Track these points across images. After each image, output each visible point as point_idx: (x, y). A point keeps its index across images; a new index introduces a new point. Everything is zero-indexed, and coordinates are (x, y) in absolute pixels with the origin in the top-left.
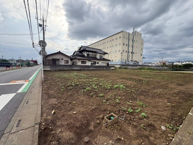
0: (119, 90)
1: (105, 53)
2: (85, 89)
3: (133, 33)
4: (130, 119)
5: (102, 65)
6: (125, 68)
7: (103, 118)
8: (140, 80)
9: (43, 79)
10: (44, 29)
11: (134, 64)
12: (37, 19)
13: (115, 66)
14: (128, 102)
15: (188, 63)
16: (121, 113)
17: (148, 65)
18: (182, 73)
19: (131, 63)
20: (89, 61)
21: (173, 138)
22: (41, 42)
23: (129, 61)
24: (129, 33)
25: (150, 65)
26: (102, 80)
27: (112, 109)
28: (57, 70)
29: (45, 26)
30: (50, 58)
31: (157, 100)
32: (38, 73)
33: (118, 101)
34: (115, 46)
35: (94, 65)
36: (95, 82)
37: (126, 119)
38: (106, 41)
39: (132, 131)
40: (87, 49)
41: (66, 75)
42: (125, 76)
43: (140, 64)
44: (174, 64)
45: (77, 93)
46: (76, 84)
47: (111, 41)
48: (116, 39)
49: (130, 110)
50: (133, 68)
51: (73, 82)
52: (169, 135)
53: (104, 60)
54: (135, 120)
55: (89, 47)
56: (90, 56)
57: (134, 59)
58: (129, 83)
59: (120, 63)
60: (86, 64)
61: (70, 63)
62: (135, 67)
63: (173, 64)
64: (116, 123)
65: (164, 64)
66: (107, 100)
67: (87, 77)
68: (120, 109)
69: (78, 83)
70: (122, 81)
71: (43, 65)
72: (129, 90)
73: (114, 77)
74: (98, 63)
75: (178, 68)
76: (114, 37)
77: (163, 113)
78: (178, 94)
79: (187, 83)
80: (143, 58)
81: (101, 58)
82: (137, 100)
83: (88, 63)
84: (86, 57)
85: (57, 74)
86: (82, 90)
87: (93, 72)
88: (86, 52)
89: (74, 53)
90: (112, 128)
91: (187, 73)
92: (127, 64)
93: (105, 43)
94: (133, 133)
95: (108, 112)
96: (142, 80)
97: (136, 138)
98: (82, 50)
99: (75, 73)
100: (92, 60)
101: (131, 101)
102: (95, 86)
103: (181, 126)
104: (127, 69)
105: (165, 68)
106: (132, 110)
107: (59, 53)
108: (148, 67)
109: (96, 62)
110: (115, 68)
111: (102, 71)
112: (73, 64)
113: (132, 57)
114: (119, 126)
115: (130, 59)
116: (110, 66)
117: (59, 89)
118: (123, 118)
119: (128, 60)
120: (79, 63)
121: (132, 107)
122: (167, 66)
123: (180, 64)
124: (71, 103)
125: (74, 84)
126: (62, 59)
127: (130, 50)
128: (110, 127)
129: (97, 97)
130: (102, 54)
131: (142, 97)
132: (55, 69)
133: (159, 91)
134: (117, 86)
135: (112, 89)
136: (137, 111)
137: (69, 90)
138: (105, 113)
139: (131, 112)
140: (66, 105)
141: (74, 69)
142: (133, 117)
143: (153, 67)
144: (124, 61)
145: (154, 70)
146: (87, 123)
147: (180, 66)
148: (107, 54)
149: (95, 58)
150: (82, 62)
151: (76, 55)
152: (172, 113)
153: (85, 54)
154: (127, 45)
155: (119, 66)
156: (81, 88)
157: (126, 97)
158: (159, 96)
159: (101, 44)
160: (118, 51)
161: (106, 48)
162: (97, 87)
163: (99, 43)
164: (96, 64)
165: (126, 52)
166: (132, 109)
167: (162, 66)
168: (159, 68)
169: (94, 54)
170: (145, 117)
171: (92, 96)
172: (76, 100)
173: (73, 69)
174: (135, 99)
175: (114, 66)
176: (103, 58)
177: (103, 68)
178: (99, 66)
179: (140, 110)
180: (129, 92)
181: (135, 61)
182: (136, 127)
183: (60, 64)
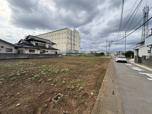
0: (65, 73)
1: (53, 44)
2: (33, 76)
3: (74, 30)
4: (73, 94)
5: (51, 54)
6: (70, 56)
7: (51, 101)
8: (80, 64)
11: (76, 53)
13: (62, 54)
14: (71, 81)
15: (102, 52)
16: (66, 91)
17: (84, 53)
18: (100, 58)
19: (74, 52)
20: (38, 49)
21: (96, 98)
23: (72, 51)
24: (71, 30)
25: (85, 53)
26: (51, 67)
27: (59, 89)
31: (89, 76)
33: (64, 82)
34: (61, 38)
35: (43, 53)
36: (44, 68)
37: (70, 95)
38: (54, 33)
39: (73, 103)
40: (35, 39)
42: (69, 61)
43: (79, 52)
44: (97, 52)
45: (23, 82)
46: (22, 74)
47: (58, 34)
48: (62, 33)
49: (73, 87)
50: (75, 55)
51: (18, 71)
52: (95, 97)
53: (53, 49)
54: (76, 94)
55: (38, 37)
56: (39, 45)
57: (75, 49)
58: (72, 66)
59: (66, 52)
60: (34, 52)
61: (14, 51)
62: (76, 55)
64: (62, 101)
65: (92, 52)
66: (55, 83)
67: (35, 65)
68: (65, 89)
69: (25, 72)
70: (67, 66)
72: (72, 72)
73: (61, 63)
74: (47, 52)
75: (98, 55)
77: (92, 84)
78: (98, 70)
79: (102, 63)
80: (81, 49)
81: (50, 47)
82: (77, 78)
83: (37, 52)
84: (34, 46)
86: (30, 78)
87: (43, 60)
89: (20, 41)
90: (59, 106)
91: (102, 58)
93: (53, 35)
94: (75, 104)
95: (56, 94)
96: (81, 64)
97: (76, 108)
98: (29, 40)
99: (22, 62)
100: (41, 49)
101: (73, 80)
102: (44, 73)
103: (100, 89)
104: (71, 56)
105: (93, 55)
106: (74, 87)
108: (84, 55)
109: (45, 51)
110: (62, 55)
111: (51, 59)
112: (19, 52)
113: (74, 47)
114: (64, 102)
115: (73, 49)
116: (58, 54)
118: (67, 95)
119: (71, 49)
120: (27, 52)
121: (74, 84)
122: (93, 54)
123: (99, 53)
124: (13, 96)
125: (20, 73)
126: (2, 47)
127: (73, 43)
128: (57, 106)
129: (46, 82)
130: (51, 44)
131: (80, 76)
133: (90, 70)
134: (64, 70)
135: (59, 73)
136: (77, 87)
137: (12, 81)
138: (53, 95)
139: (73, 88)
140: (6, 99)
141: (21, 58)
142: (75, 92)
144: (69, 50)
145: (87, 56)
146: (34, 111)
147: (99, 54)
148: (55, 45)
150: (30, 51)
151: (23, 43)
152: (96, 83)
153: (34, 43)
154: (70, 39)
155: (65, 54)
156: (28, 77)
157: (70, 78)
158: (90, 73)
160: (64, 43)
161: (54, 39)
162: (46, 73)
163: (48, 35)
164: (45, 52)
165: (70, 44)
166: (74, 86)
167: (91, 54)
168: (89, 55)
169: (43, 43)
170: (82, 90)
171: (40, 82)
172: (22, 90)
173: (19, 58)
174: (76, 78)
175: (61, 54)
176: (52, 48)
177: (52, 56)
178: (48, 55)
179: (79, 85)
180: (72, 73)
181: (76, 51)
182: (76, 98)
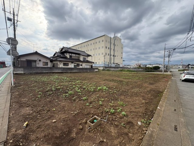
0: (102, 92)
1: (89, 56)
2: (67, 93)
3: (114, 37)
4: (112, 120)
5: (86, 67)
6: (108, 70)
7: (86, 123)
8: (121, 81)
9: (13, 85)
10: (15, 25)
11: (116, 67)
12: (5, 11)
13: (99, 68)
14: (110, 103)
15: (156, 65)
16: (104, 115)
17: (127, 67)
18: (153, 74)
19: (113, 65)
20: (72, 63)
21: (147, 130)
22: (10, 40)
23: (111, 64)
24: (111, 37)
25: (129, 67)
26: (86, 83)
27: (95, 111)
28: (33, 73)
29: (16, 21)
30: (24, 59)
31: (135, 98)
32: (6, 78)
33: (101, 103)
34: (98, 48)
35: (78, 67)
36: (78, 85)
37: (108, 120)
38: (89, 43)
39: (113, 131)
40: (70, 50)
41: (45, 79)
42: (107, 78)
43: (121, 66)
45: (58, 98)
46: (57, 89)
47: (94, 44)
48: (99, 42)
49: (112, 111)
50: (115, 70)
51: (54, 86)
52: (144, 129)
53: (88, 62)
54: (116, 120)
55: (71, 48)
56: (73, 57)
57: (116, 62)
58: (112, 84)
59: (103, 65)
60: (68, 66)
61: (50, 65)
62: (117, 69)
63: (146, 66)
64: (99, 126)
65: (140, 66)
66: (90, 103)
67: (69, 80)
68: (102, 111)
69: (60, 87)
70: (105, 83)
71: (14, 67)
72: (111, 92)
73: (98, 79)
74: (81, 65)
75: (150, 70)
76: (97, 40)
77: (139, 110)
78: (149, 92)
79: (156, 82)
80: (123, 61)
81: (85, 60)
82: (118, 100)
83: (71, 66)
84: (68, 59)
85: (33, 78)
86: (64, 95)
87: (77, 75)
88: (68, 54)
89: (55, 54)
90: (95, 131)
91: (156, 74)
92: (109, 66)
93: (89, 45)
94: (115, 132)
95: (91, 116)
96: (123, 81)
97: (118, 138)
98: (64, 51)
99: (56, 76)
100: (75, 62)
101: (113, 102)
102: (78, 89)
103: (152, 119)
104: (109, 71)
105: (141, 69)
106: (114, 111)
107: (36, 53)
108: (128, 69)
109: (79, 64)
110: (99, 70)
111: (86, 74)
112: (54, 66)
113: (114, 59)
114: (102, 128)
115: (112, 62)
116: (93, 68)
117: (34, 95)
118: (105, 119)
119: (110, 62)
120: (61, 65)
121: (114, 107)
122: (142, 68)
123: (151, 66)
124: (49, 111)
125: (55, 88)
126: (40, 61)
127: (112, 54)
128: (93, 130)
129: (81, 100)
130: (86, 56)
131: (123, 97)
132: (31, 72)
133: (136, 90)
134: (100, 87)
135: (95, 91)
136: (118, 111)
137: (48, 95)
138: (88, 116)
139: (113, 112)
140: (44, 113)
141: (55, 72)
142: (115, 117)
143: (131, 69)
144: (107, 63)
145: (132, 72)
146: (69, 130)
147: (151, 68)
148: (91, 57)
149: (79, 60)
150: (64, 64)
151: (58, 56)
152: (146, 109)
153: (68, 56)
154: (109, 48)
155: (102, 68)
156: (62, 93)
157: (108, 99)
158: (136, 95)
159: (84, 46)
160: (101, 54)
161: (90, 50)
162: (81, 90)
163: (83, 45)
164: (79, 66)
165: (109, 55)
166: (114, 109)
167: (138, 68)
168: (136, 70)
169: (77, 55)
170: (125, 116)
171: (75, 100)
172: (57, 106)
173: (54, 72)
174: (117, 100)
175: (97, 69)
177: (87, 70)
178: (82, 69)
179: (121, 109)
180: (111, 93)
181: (116, 64)
182: (117, 126)
183: (37, 66)
